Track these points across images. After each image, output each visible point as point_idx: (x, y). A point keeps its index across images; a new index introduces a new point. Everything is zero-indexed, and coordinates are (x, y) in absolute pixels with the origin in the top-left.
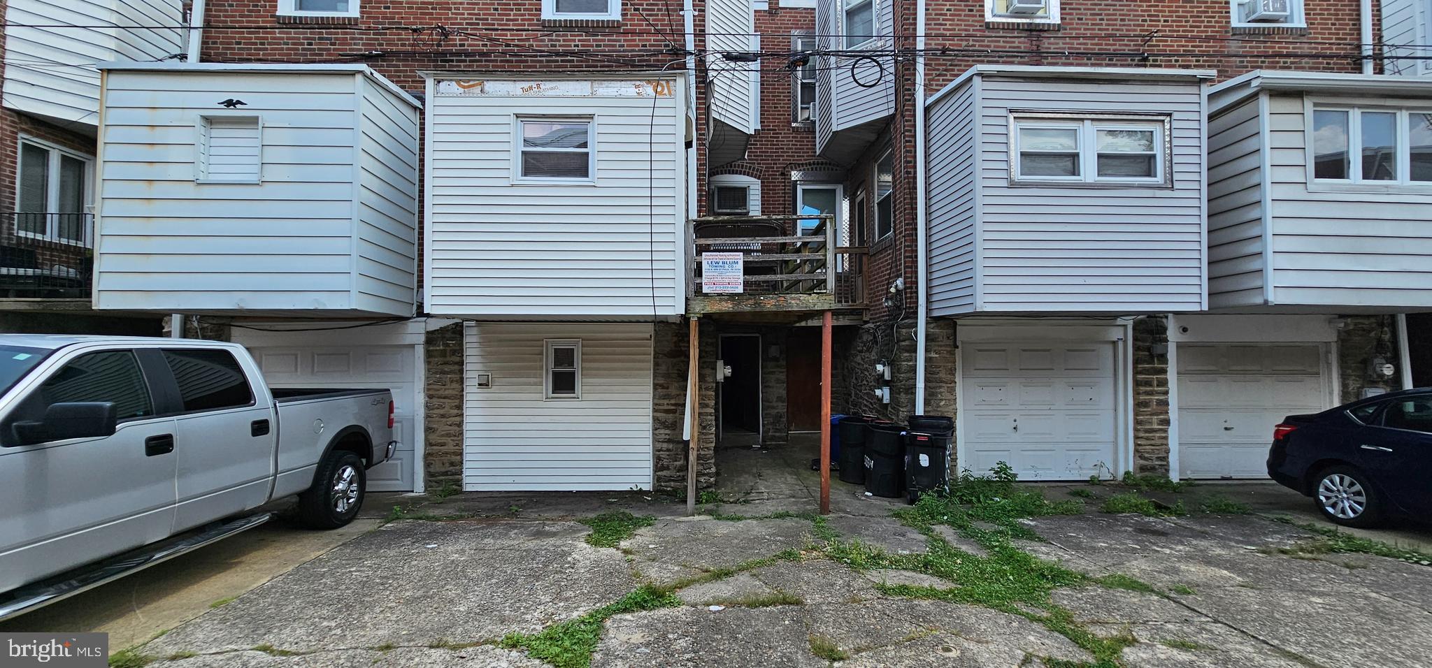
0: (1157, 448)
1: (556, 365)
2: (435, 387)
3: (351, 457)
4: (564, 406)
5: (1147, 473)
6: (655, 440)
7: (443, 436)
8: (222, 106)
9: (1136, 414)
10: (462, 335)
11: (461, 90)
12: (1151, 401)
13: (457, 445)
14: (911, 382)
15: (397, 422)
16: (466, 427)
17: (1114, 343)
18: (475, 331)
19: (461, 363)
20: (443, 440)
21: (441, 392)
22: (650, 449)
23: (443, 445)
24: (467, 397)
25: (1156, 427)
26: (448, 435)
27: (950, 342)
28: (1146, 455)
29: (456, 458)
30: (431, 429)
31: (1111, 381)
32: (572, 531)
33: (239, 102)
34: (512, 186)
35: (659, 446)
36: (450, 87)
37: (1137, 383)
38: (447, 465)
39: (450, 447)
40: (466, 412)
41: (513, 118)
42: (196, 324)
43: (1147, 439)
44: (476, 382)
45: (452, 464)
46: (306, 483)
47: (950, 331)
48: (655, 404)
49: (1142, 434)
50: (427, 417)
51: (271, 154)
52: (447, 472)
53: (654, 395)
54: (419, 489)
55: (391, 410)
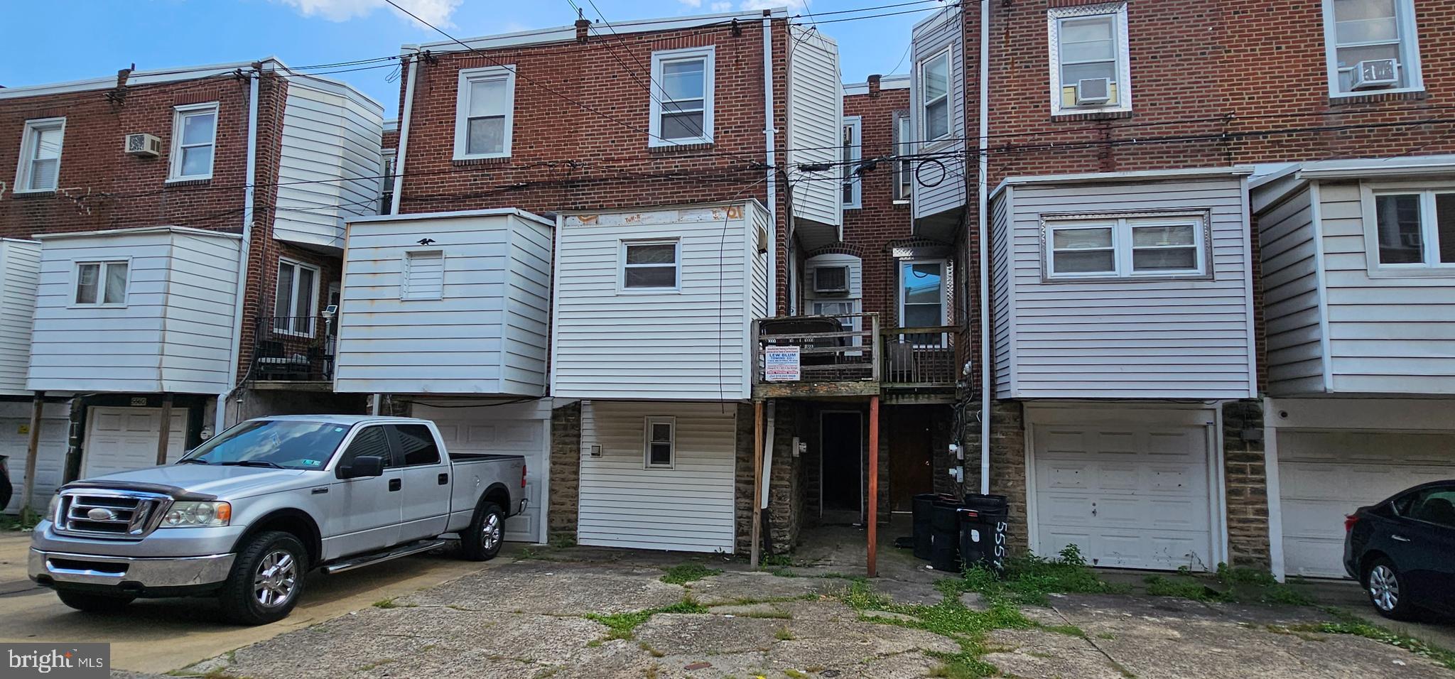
0: (1253, 539)
1: (655, 439)
2: (559, 455)
3: (494, 507)
4: (661, 474)
5: (1240, 566)
6: (737, 508)
7: (563, 496)
8: (420, 244)
9: (1229, 502)
10: (580, 412)
11: (582, 223)
12: (1243, 489)
13: (574, 505)
14: (977, 462)
15: (529, 484)
16: (581, 490)
17: (1205, 427)
18: (590, 409)
19: (579, 436)
20: (563, 500)
21: (562, 460)
22: (732, 516)
23: (563, 504)
24: (582, 465)
25: (1252, 517)
26: (567, 496)
27: (1017, 424)
28: (1240, 547)
29: (572, 516)
30: (553, 490)
31: (1203, 466)
32: (653, 575)
33: (430, 240)
34: (617, 295)
35: (740, 513)
36: (574, 220)
37: (1228, 470)
38: (565, 521)
39: (568, 507)
40: (582, 477)
41: (620, 242)
42: (389, 401)
43: (1242, 529)
44: (589, 452)
45: (569, 521)
46: (466, 523)
47: (1017, 414)
48: (737, 476)
49: (1234, 524)
50: (551, 480)
51: (450, 278)
52: (565, 527)
53: (736, 467)
54: (544, 540)
55: (524, 473)
